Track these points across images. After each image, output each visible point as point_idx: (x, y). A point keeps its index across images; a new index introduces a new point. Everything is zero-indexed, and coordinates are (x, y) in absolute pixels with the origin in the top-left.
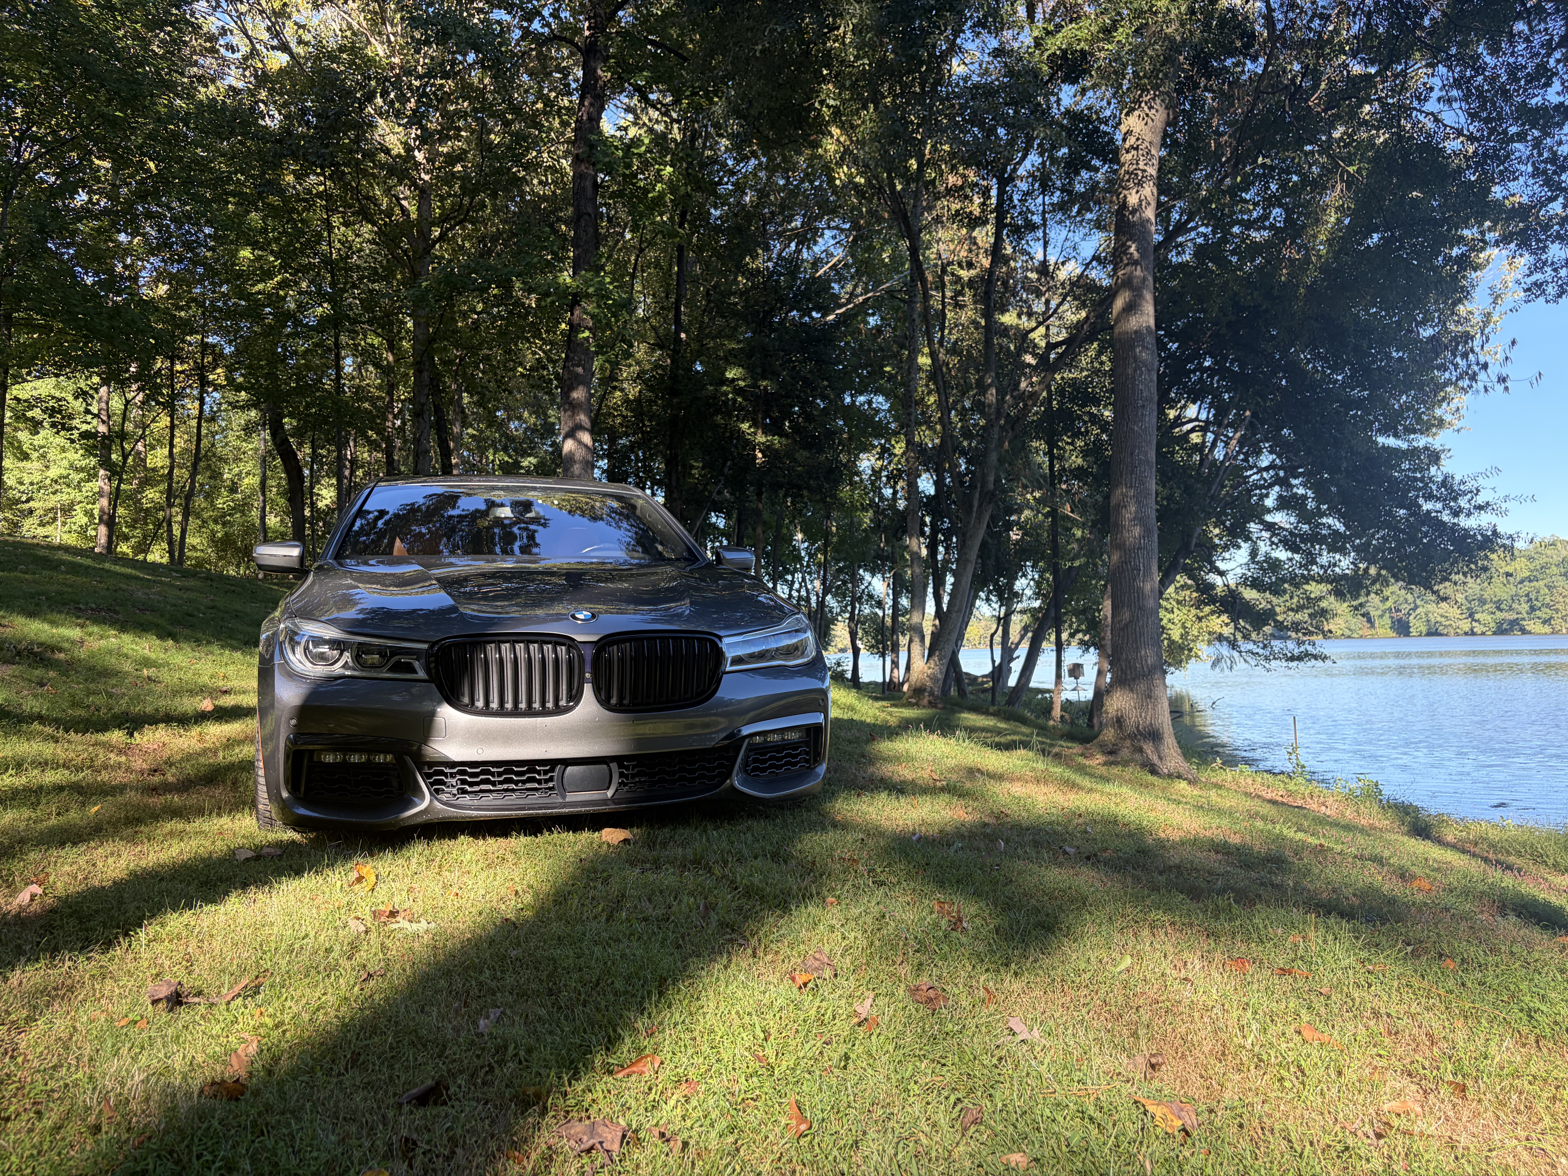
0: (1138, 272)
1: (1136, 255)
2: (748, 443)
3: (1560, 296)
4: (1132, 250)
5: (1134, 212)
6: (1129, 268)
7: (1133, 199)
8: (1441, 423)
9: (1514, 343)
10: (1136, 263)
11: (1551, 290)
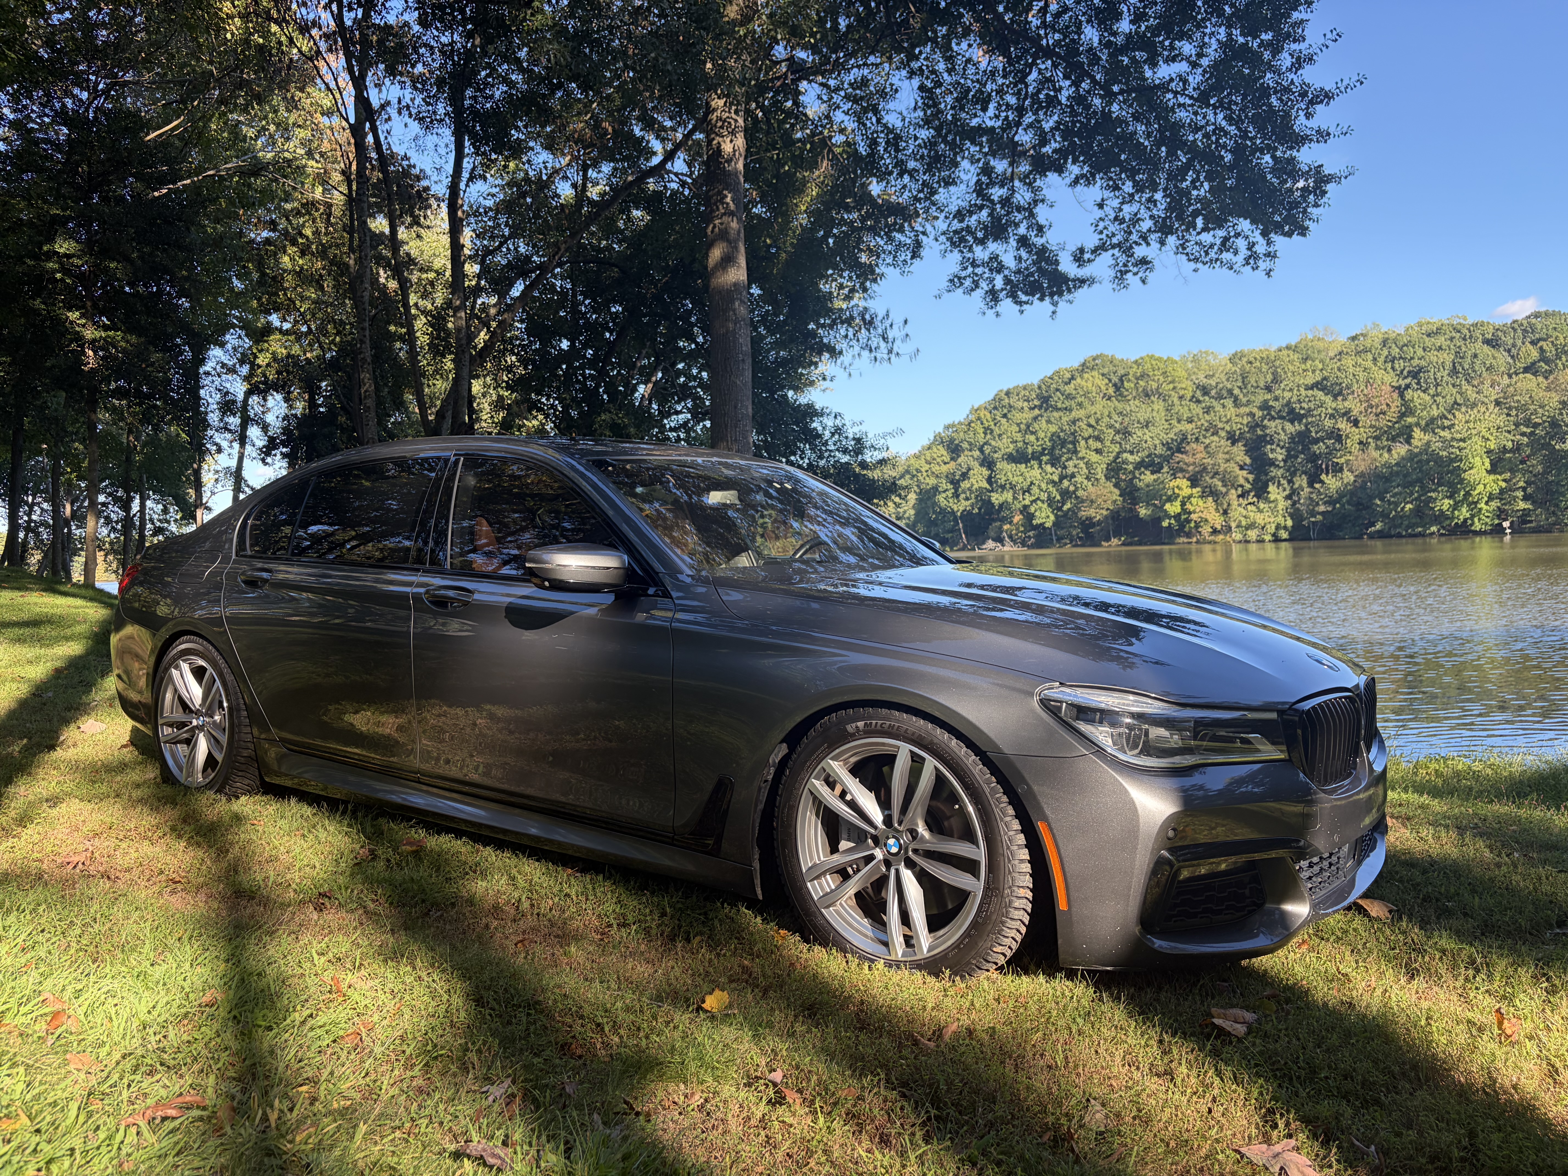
0: (734, 225)
1: (732, 206)
2: (79, 338)
3: (972, 290)
4: (728, 200)
5: (729, 161)
6: (725, 219)
7: (727, 148)
8: (812, 383)
9: (906, 322)
10: (732, 214)
11: (968, 283)
